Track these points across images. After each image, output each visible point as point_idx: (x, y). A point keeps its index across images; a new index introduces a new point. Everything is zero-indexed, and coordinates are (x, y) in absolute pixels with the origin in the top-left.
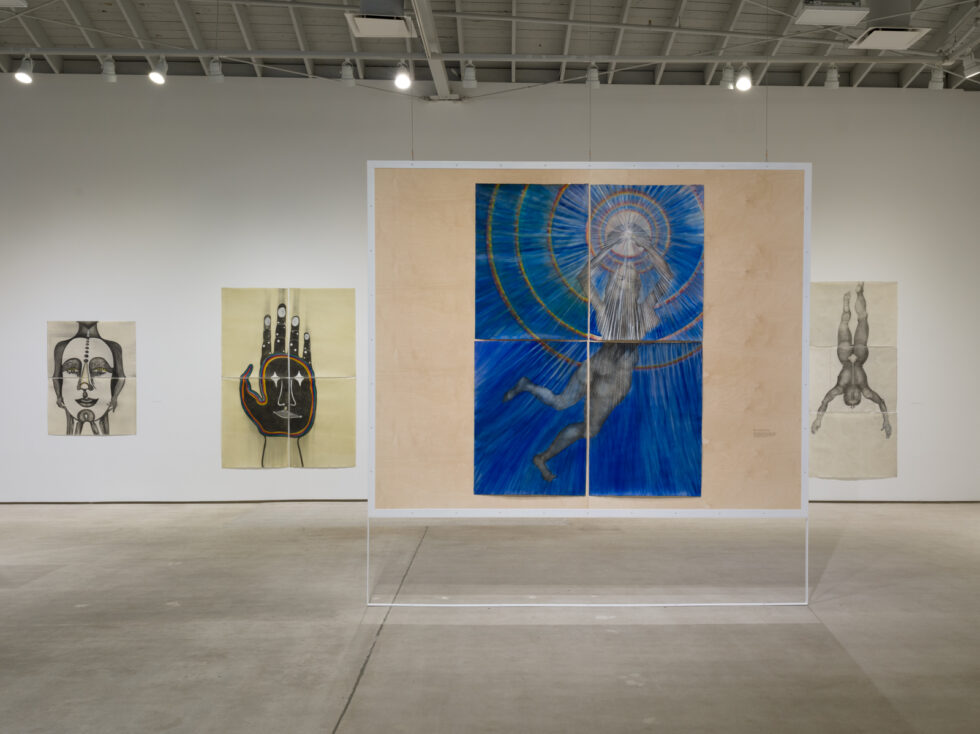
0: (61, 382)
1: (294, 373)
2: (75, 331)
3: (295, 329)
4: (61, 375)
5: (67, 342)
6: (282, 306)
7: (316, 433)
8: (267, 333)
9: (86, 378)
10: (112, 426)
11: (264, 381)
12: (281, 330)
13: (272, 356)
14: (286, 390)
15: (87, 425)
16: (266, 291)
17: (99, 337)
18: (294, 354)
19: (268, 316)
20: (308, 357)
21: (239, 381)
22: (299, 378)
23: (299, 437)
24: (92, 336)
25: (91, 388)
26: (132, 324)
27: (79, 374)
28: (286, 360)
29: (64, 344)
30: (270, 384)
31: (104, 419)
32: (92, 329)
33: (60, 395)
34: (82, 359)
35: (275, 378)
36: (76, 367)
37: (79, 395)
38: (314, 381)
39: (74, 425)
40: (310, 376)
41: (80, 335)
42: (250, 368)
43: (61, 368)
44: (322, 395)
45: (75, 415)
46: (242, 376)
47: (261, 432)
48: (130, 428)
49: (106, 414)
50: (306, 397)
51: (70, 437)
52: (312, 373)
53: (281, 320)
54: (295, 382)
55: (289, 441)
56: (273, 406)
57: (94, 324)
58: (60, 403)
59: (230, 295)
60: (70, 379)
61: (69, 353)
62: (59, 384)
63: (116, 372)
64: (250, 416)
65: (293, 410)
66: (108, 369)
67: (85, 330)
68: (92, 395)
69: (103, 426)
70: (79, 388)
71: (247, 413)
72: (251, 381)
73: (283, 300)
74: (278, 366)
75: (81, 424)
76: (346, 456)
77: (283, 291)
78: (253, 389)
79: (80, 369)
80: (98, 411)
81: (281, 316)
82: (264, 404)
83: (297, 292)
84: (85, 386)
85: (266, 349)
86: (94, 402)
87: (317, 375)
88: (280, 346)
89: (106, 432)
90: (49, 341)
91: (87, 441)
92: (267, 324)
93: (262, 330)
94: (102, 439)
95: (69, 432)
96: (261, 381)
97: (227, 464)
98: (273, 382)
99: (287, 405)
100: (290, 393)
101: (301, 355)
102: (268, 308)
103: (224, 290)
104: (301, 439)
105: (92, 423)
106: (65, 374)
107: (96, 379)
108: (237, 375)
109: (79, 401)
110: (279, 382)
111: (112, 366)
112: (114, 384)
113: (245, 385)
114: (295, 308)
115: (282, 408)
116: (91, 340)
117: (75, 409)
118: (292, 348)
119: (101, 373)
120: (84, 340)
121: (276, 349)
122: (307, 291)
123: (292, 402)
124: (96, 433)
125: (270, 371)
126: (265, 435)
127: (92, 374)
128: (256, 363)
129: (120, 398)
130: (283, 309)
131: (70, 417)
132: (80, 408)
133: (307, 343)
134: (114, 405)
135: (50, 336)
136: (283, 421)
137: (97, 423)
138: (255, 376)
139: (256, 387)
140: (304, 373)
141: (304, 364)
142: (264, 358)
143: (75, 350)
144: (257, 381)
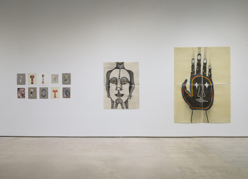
0: (109, 87)
1: (204, 83)
2: (115, 66)
3: (205, 64)
4: (109, 84)
5: (112, 71)
6: (199, 54)
7: (214, 108)
8: (193, 66)
9: (119, 85)
10: (130, 105)
11: (192, 86)
12: (199, 65)
13: (195, 76)
14: (201, 90)
15: (119, 105)
16: (193, 48)
17: (125, 69)
18: (204, 75)
19: (193, 59)
20: (210, 76)
21: (181, 86)
22: (207, 85)
23: (206, 110)
24: (121, 68)
25: (121, 89)
26: (137, 63)
27: (116, 84)
28: (202, 77)
29: (110, 72)
30: (194, 87)
31: (126, 102)
32: (122, 65)
33: (108, 93)
34: (118, 78)
35: (197, 85)
36: (115, 81)
37: (116, 92)
38: (213, 86)
39: (114, 105)
40: (211, 84)
41: (117, 68)
42: (186, 81)
43: (109, 81)
44: (217, 92)
45: (115, 101)
46: (182, 84)
47: (191, 108)
48: (136, 106)
49: (127, 100)
50: (210, 93)
51: (112, 110)
52: (212, 83)
53: (199, 61)
54: (205, 87)
55: (203, 112)
56: (195, 97)
57: (123, 63)
58: (109, 96)
59: (177, 50)
60: (113, 86)
61: (112, 76)
62: (108, 88)
63: (131, 83)
64: (186, 101)
65: (204, 98)
66: (128, 82)
67: (119, 66)
68: (121, 92)
69: (126, 105)
70: (116, 89)
71: (185, 100)
72: (186, 86)
73: (200, 52)
74: (198, 80)
75: (117, 104)
76: (227, 118)
77: (200, 48)
78: (187, 89)
79: (117, 82)
80: (124, 99)
81: (199, 59)
82: (192, 96)
83: (206, 48)
84: (119, 89)
85: (193, 73)
86: (122, 95)
87: (214, 83)
88: (199, 71)
89: (127, 107)
90: (104, 71)
91: (119, 111)
92: (193, 63)
93: (191, 65)
94: (125, 110)
95: (112, 107)
96: (191, 86)
97: (177, 120)
98: (195, 87)
99: (201, 96)
100: (203, 91)
101: (207, 75)
102: (194, 56)
103: (175, 48)
104: (208, 111)
105: (122, 104)
106: (111, 84)
107: (123, 86)
108: (181, 84)
109: (116, 95)
110: (198, 87)
111: (129, 80)
112: (130, 88)
113: (184, 88)
114: (205, 56)
115: (199, 98)
116: (121, 70)
117: (115, 98)
118: (203, 72)
119: (125, 84)
120: (118, 70)
121: (197, 73)
122: (210, 48)
123: (204, 95)
124: (123, 108)
125: (194, 82)
126: (192, 109)
127: (121, 84)
128: (189, 79)
129: (133, 94)
130: (200, 56)
131: (113, 102)
132: (117, 98)
133: (210, 70)
134: (130, 96)
135: (105, 68)
136: (199, 103)
137: (124, 104)
138: (188, 85)
139: (188, 89)
140: (208, 83)
141: (209, 79)
142: (192, 76)
143: (115, 74)
144: (189, 86)
